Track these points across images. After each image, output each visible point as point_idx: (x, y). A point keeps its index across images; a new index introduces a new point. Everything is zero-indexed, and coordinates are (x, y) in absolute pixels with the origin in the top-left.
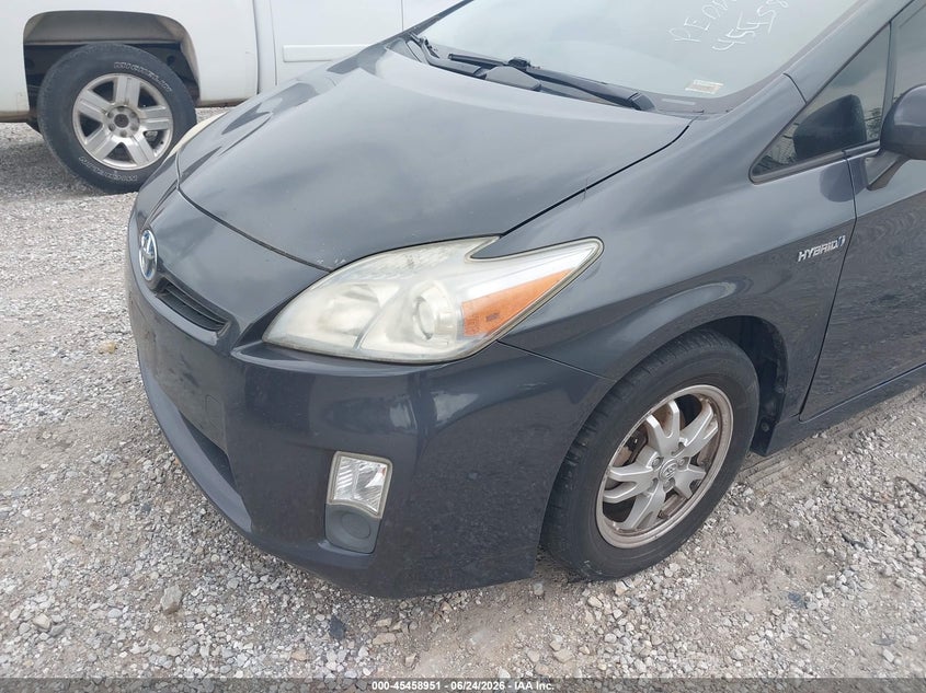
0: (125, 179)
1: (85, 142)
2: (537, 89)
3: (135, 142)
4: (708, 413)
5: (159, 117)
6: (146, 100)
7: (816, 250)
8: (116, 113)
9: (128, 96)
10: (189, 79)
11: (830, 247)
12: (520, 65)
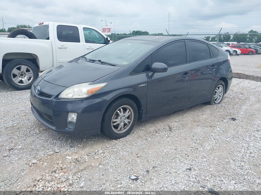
0: (22, 87)
1: (14, 79)
2: (101, 64)
3: (25, 79)
4: (128, 110)
5: (31, 74)
6: (28, 71)
7: (142, 85)
8: (21, 73)
9: (24, 70)
10: (38, 67)
11: (144, 85)
12: (100, 61)
